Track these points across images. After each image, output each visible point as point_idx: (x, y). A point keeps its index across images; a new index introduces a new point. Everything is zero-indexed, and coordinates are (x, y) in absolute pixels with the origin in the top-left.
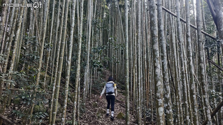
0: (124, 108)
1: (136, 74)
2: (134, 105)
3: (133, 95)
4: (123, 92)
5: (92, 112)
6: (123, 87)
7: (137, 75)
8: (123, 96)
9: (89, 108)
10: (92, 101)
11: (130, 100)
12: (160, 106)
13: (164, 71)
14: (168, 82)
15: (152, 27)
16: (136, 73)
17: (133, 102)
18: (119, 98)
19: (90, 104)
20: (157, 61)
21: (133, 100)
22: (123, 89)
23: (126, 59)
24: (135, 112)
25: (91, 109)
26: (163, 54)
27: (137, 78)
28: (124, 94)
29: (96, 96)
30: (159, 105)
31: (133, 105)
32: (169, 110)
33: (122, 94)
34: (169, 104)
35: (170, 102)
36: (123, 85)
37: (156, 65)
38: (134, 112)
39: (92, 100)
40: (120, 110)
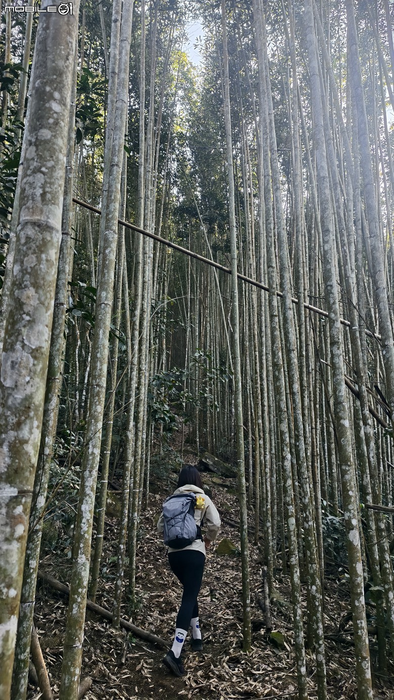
0: (232, 529)
1: (261, 442)
2: (258, 521)
3: (255, 494)
4: (228, 483)
5: (157, 538)
6: (228, 469)
7: (262, 446)
8: (229, 496)
9: (147, 529)
10: (151, 512)
11: (249, 509)
12: (292, 516)
13: (300, 460)
14: (306, 478)
15: (278, 396)
16: (260, 439)
17: (256, 512)
18: (219, 501)
19: (147, 519)
20: (285, 448)
21: (254, 506)
22: (227, 477)
23: (238, 426)
24: (261, 538)
25: (153, 532)
26: (298, 432)
27: (263, 452)
28: (230, 489)
29: (158, 497)
30: (290, 514)
31: (255, 520)
32: (307, 522)
33: (227, 492)
34: (308, 513)
35: (309, 510)
36: (226, 465)
37: (284, 455)
38: (258, 538)
39: (152, 510)
40: (222, 532)
